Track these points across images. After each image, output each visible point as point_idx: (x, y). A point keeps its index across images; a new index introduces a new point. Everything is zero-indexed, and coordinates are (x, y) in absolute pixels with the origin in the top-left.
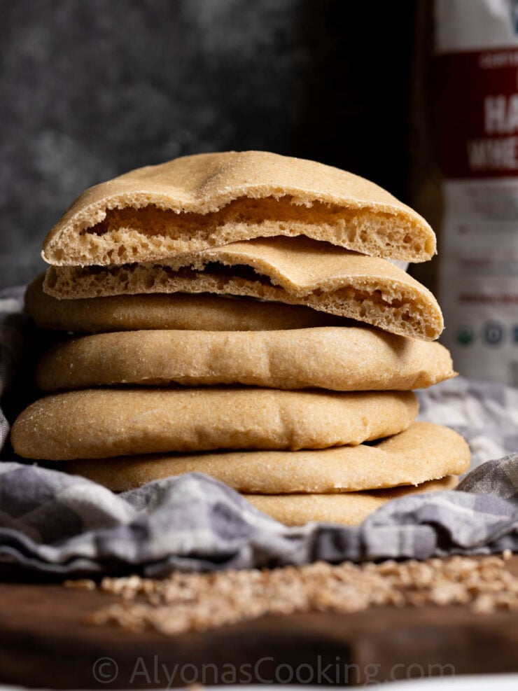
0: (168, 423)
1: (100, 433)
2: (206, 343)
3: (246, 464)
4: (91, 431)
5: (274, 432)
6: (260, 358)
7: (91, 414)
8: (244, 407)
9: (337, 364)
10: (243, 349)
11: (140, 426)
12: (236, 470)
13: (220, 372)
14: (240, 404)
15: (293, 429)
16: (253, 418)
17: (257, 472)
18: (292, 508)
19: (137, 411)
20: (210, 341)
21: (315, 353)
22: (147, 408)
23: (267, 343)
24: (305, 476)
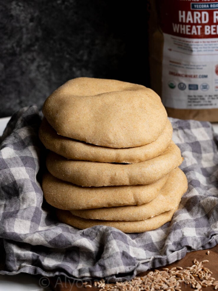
0: (99, 202)
1: (77, 206)
2: (109, 175)
3: (124, 213)
4: (74, 205)
5: (132, 202)
6: (126, 180)
7: (74, 199)
8: (122, 195)
9: (150, 179)
10: (121, 177)
11: (90, 204)
12: (121, 215)
13: (114, 184)
14: (121, 194)
15: (138, 201)
16: (125, 199)
17: (128, 216)
18: (139, 227)
19: (89, 198)
20: (110, 174)
21: (143, 176)
22: (92, 197)
23: (128, 174)
24: (142, 216)
